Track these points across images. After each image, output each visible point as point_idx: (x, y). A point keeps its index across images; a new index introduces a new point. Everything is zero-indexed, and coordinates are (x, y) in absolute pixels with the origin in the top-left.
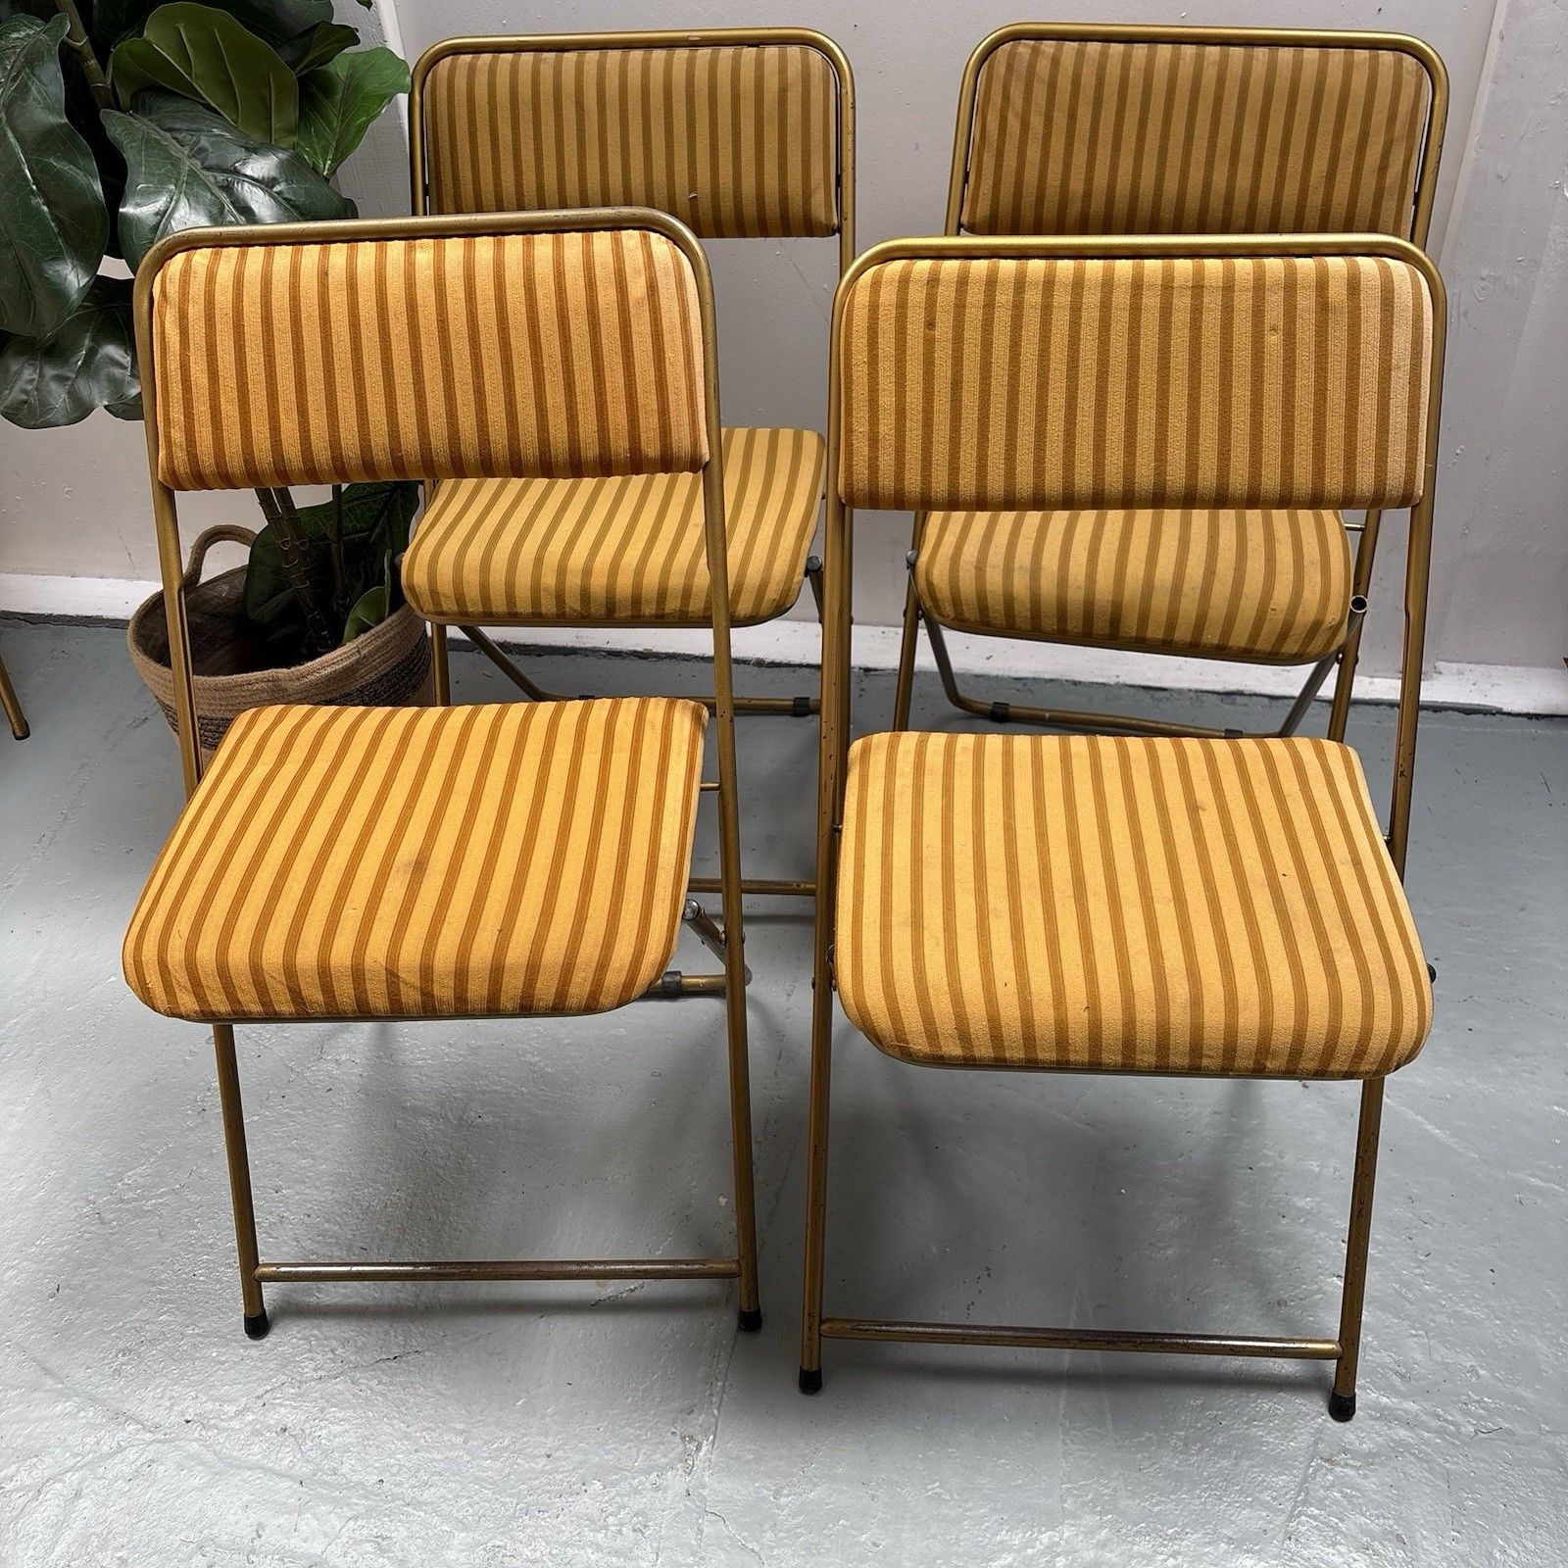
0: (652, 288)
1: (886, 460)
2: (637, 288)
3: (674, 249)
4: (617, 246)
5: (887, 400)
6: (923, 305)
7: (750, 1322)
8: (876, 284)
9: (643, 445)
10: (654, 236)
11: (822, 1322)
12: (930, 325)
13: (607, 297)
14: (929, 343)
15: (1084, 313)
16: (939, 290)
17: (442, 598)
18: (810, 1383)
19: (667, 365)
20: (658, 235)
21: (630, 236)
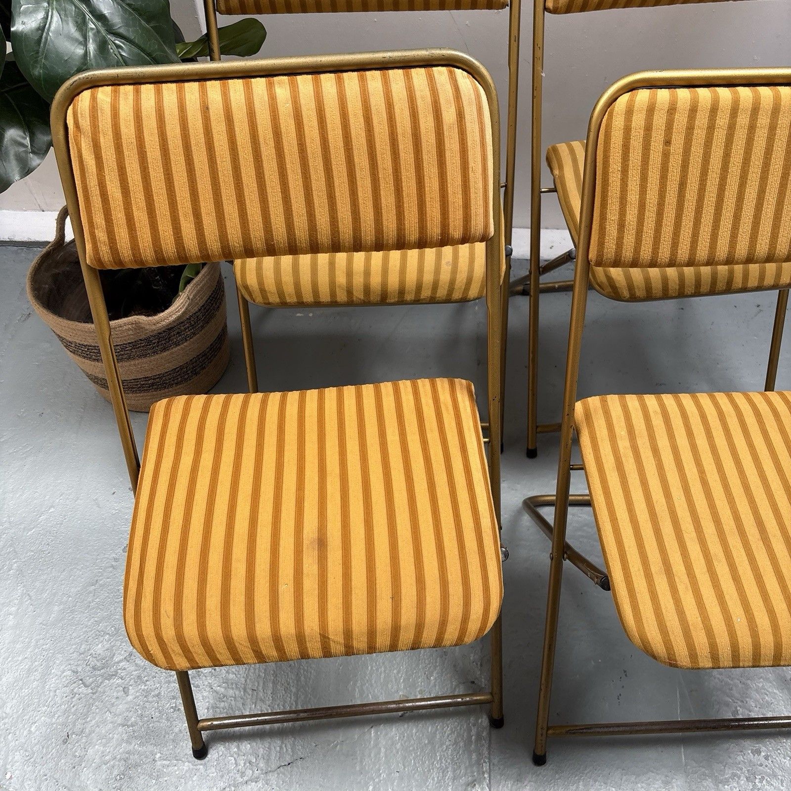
0: (460, 115)
1: (629, 239)
2: (449, 115)
3: (474, 83)
4: (431, 79)
5: (633, 197)
6: (664, 128)
7: (497, 723)
8: (629, 112)
9: (451, 231)
10: (458, 72)
11: (548, 729)
12: (668, 142)
13: (427, 123)
14: (666, 156)
15: (778, 131)
16: (676, 117)
17: (268, 295)
18: (539, 760)
19: (470, 172)
20: (460, 70)
21: (439, 72)
